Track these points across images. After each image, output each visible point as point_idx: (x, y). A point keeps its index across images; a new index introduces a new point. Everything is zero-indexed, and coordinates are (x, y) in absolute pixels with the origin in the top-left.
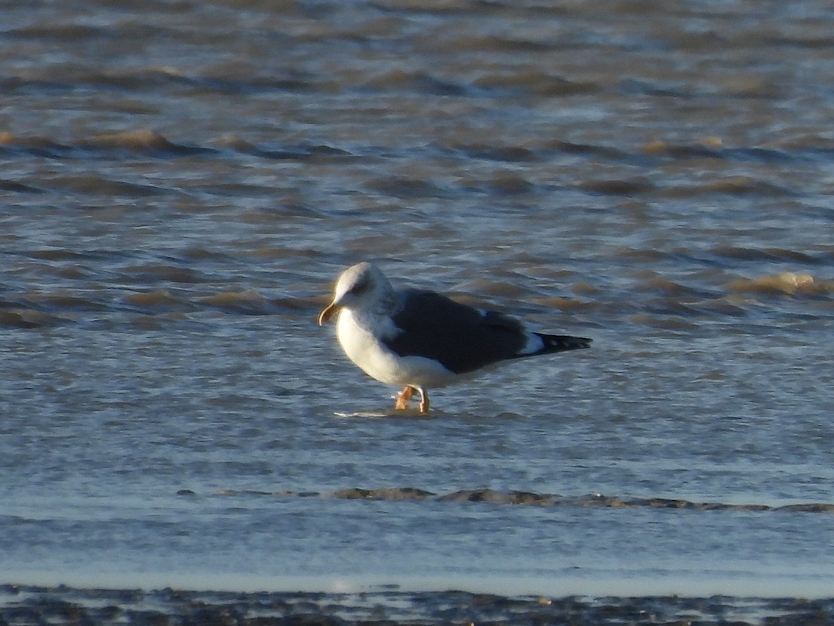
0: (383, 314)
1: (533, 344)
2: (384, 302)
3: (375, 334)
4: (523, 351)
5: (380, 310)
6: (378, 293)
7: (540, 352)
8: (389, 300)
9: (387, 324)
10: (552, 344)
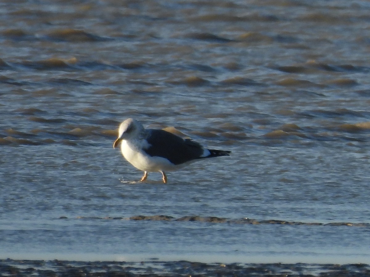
0: (142, 139)
1: (206, 153)
2: (141, 134)
3: (139, 148)
4: (202, 156)
5: (140, 138)
6: (137, 131)
7: (209, 157)
8: (143, 133)
9: (144, 143)
10: (214, 154)
